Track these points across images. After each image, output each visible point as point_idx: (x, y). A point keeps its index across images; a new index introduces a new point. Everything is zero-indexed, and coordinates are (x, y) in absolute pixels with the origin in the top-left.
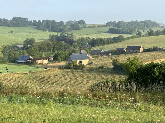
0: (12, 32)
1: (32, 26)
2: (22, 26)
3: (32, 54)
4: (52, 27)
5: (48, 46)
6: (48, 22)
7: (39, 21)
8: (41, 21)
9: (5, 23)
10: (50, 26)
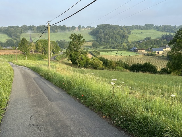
0: (142, 33)
1: (155, 29)
2: (149, 29)
3: (141, 46)
4: (167, 30)
5: (151, 42)
6: (165, 26)
7: (160, 26)
8: (162, 26)
9: (139, 28)
10: (166, 28)
